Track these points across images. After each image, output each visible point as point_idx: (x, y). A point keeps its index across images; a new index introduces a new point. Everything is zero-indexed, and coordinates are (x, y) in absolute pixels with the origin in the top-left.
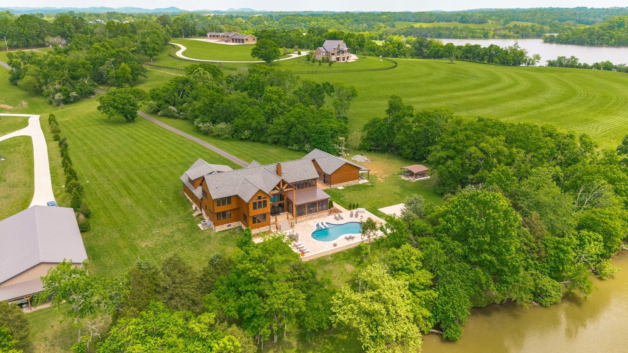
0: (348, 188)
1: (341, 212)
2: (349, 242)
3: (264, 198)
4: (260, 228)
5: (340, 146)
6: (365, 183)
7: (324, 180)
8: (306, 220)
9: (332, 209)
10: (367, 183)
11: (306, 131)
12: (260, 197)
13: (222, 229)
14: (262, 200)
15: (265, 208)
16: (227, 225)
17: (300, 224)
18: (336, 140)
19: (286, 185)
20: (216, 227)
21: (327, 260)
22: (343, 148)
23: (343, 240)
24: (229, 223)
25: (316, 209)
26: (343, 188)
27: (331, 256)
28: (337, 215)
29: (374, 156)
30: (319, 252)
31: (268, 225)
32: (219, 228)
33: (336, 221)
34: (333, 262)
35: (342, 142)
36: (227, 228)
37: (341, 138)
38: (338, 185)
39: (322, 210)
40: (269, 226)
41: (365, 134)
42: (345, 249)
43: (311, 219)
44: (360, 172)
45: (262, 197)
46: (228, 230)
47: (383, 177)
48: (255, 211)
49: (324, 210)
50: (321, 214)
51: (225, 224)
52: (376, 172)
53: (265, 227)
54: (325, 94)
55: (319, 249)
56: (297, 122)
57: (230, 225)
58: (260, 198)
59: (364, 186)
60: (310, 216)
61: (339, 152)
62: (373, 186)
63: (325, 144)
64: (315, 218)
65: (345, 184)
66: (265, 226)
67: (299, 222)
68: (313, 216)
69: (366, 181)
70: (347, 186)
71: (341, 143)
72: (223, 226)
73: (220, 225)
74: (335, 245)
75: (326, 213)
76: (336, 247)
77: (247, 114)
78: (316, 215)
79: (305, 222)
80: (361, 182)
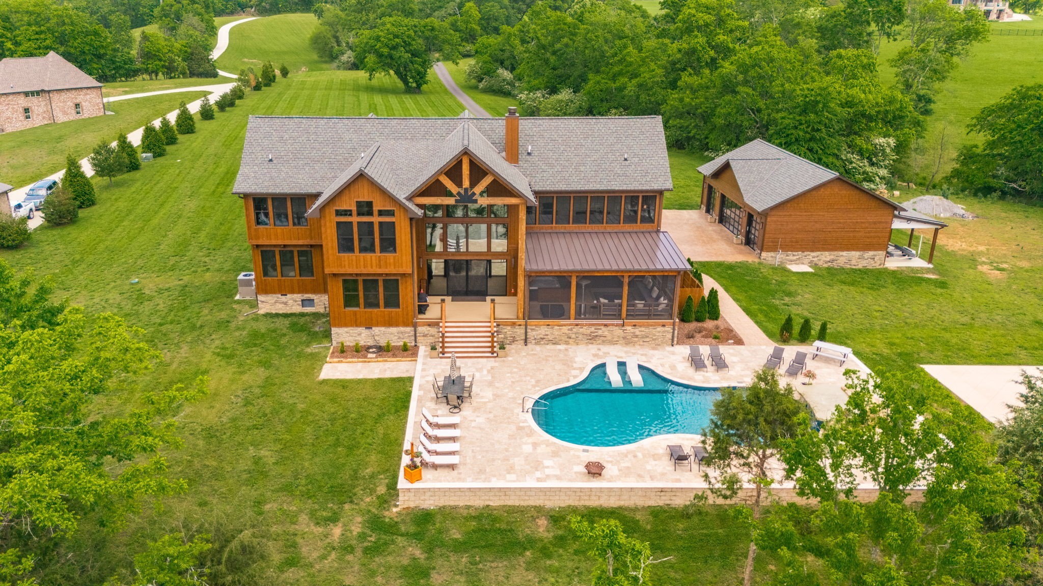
0: (831, 275)
1: (739, 342)
2: (677, 475)
3: (381, 213)
4: (376, 330)
5: (872, 164)
6: (912, 269)
7: (748, 233)
8: (567, 340)
9: (709, 324)
10: (922, 270)
11: (761, 104)
12: (370, 204)
13: (280, 309)
14: (376, 219)
15: (390, 256)
16: (298, 297)
17: (538, 348)
18: (859, 141)
19: (486, 181)
20: (260, 298)
21: (523, 532)
22: (883, 172)
23: (656, 457)
24: (307, 292)
25: (620, 305)
26: (811, 270)
27: (557, 518)
28: (705, 350)
29: (994, 209)
30: (496, 483)
31: (406, 325)
32: (269, 304)
33: (691, 371)
34: (546, 553)
35: (884, 150)
36: (298, 309)
37: (882, 140)
38: (792, 256)
39: (649, 314)
40: (409, 330)
41: (980, 139)
42: (641, 502)
43: (592, 339)
44: (897, 225)
45: (376, 209)
46: (302, 315)
47: (1005, 266)
48: (346, 256)
49: (658, 316)
50: (637, 331)
51: (293, 292)
52: (982, 248)
53: (394, 330)
54: (873, 27)
55: (511, 469)
56: (741, 77)
57: (310, 302)
58: (365, 208)
59: (904, 280)
60: (587, 327)
61: (865, 180)
62: (943, 285)
63: (812, 144)
64: (612, 342)
65: (824, 258)
66: (397, 325)
67: (539, 341)
68: (603, 331)
69: (918, 263)
70: (829, 269)
71: (876, 155)
72: (283, 299)
73: (274, 293)
74: (595, 470)
75: (663, 330)
76: (595, 484)
77: (620, 62)
78: (618, 331)
79: (562, 347)
80: (895, 263)
